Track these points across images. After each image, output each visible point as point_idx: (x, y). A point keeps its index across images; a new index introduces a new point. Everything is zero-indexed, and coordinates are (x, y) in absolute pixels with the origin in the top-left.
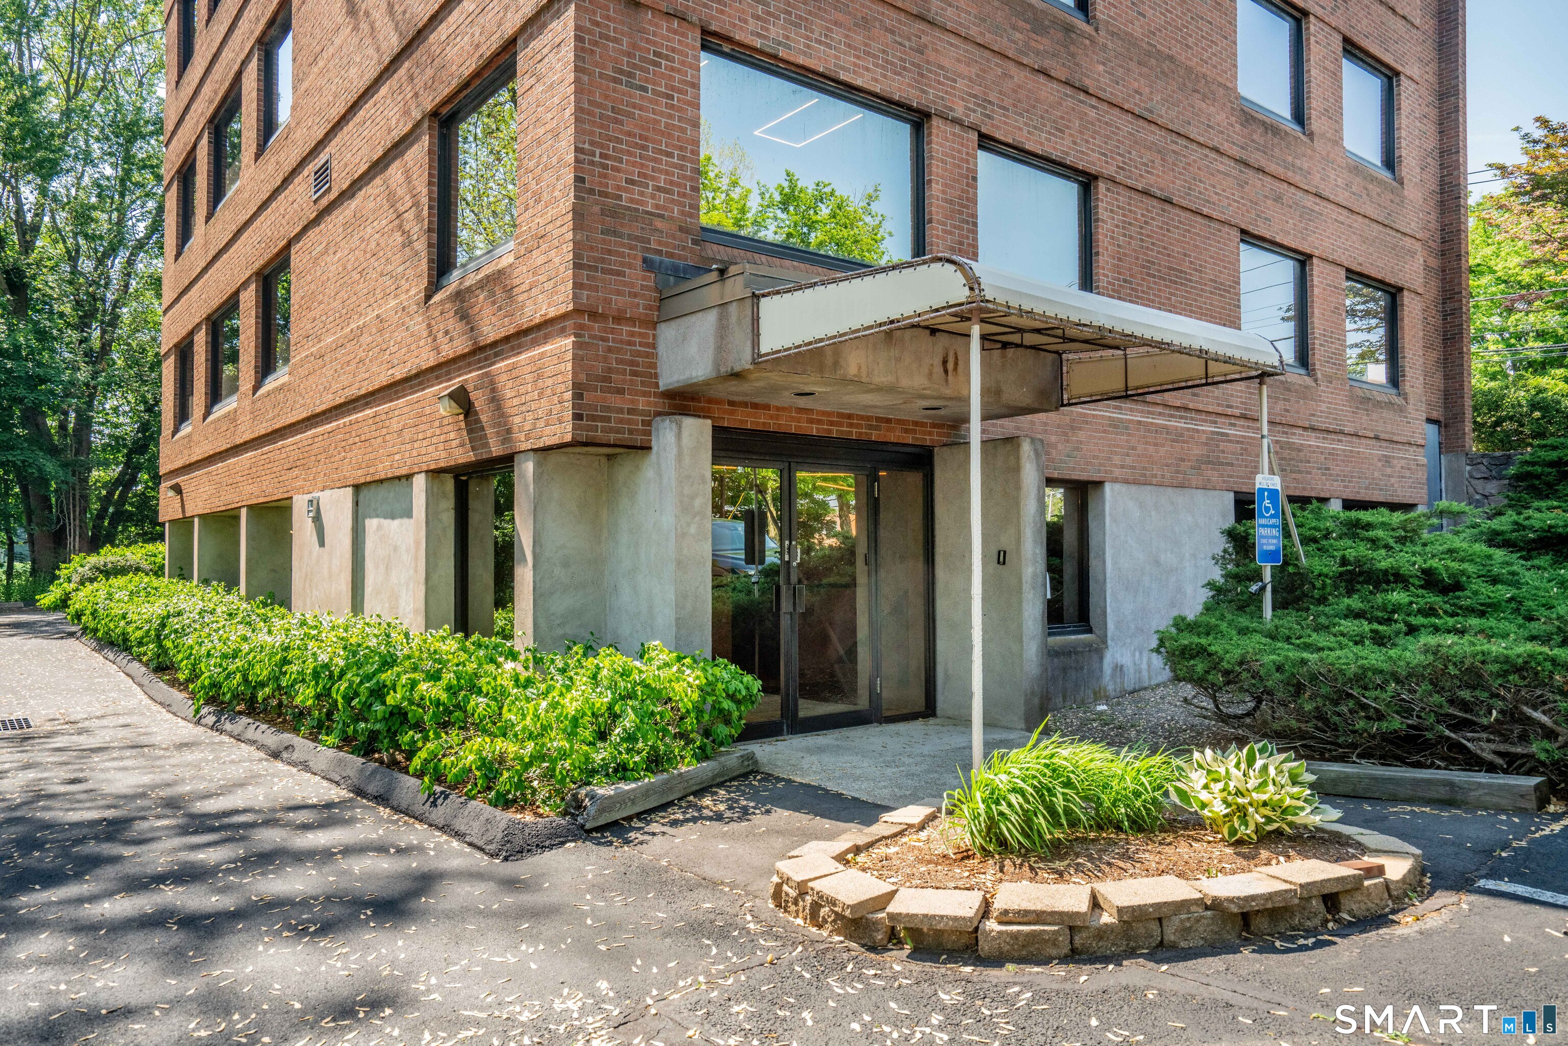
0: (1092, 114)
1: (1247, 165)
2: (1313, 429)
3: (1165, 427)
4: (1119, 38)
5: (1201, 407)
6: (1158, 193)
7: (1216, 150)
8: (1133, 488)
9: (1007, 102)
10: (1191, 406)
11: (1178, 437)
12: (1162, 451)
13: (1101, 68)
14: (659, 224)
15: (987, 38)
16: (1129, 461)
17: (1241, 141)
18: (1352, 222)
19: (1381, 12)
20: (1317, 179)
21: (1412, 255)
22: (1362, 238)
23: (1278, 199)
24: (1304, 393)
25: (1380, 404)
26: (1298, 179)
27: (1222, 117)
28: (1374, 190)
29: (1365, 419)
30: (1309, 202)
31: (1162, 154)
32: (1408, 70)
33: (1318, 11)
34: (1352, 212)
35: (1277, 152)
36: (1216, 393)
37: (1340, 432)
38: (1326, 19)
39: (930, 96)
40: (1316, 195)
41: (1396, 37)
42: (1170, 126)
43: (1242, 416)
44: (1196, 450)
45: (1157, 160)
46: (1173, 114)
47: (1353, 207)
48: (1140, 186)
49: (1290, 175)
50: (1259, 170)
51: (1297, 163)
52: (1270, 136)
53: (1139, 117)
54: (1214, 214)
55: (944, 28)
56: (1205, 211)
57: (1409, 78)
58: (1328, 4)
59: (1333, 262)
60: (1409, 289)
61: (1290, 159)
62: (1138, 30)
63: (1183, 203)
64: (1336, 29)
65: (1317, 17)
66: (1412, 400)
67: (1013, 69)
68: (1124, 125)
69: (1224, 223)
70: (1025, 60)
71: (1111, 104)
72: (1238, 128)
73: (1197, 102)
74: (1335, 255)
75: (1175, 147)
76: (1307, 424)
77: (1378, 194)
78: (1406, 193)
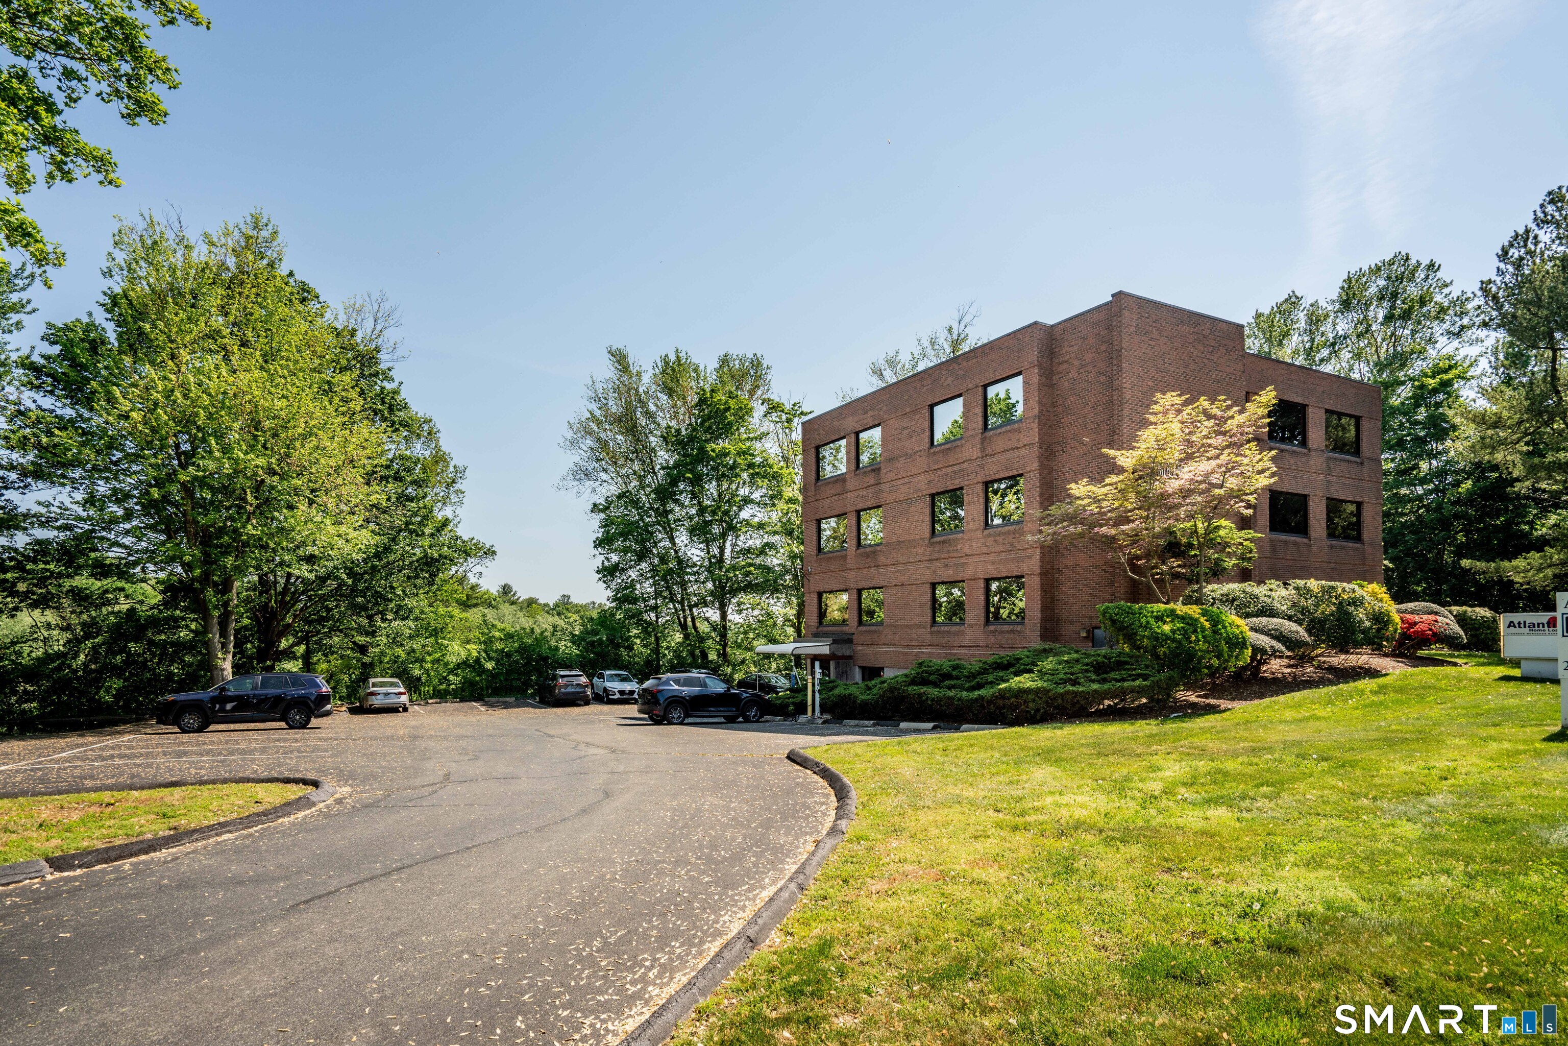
0: (882, 570)
1: (932, 560)
2: (963, 647)
3: (902, 652)
4: (887, 546)
5: (913, 644)
6: (899, 584)
7: (920, 561)
9: (861, 579)
10: (910, 644)
12: (901, 659)
13: (883, 558)
15: (857, 566)
16: (890, 662)
17: (929, 553)
18: (989, 558)
19: (1008, 455)
20: (965, 550)
21: (1030, 557)
22: (993, 563)
23: (946, 566)
24: (957, 633)
25: (1002, 632)
26: (956, 554)
27: (921, 550)
28: (1000, 539)
29: (993, 639)
30: (963, 560)
31: (900, 571)
32: (1028, 469)
33: (967, 483)
34: (988, 554)
35: (945, 549)
36: (919, 639)
37: (978, 646)
38: (971, 483)
39: (847, 586)
40: (966, 556)
41: (1018, 459)
42: (903, 562)
43: (929, 645)
44: (911, 658)
45: (899, 574)
46: (904, 558)
47: (987, 552)
48: (894, 585)
49: (951, 555)
50: (937, 559)
51: (955, 548)
52: (942, 545)
53: (894, 564)
54: (919, 583)
55: (849, 569)
56: (915, 583)
57: (1030, 471)
58: (972, 476)
59: (975, 579)
60: (1028, 574)
61: (951, 549)
62: (894, 540)
63: (908, 583)
64: (977, 483)
65: (966, 486)
66: (1028, 627)
67: (863, 570)
68: (890, 569)
69: (923, 583)
70: (865, 566)
71: (886, 565)
72: (928, 549)
73: (912, 550)
74: (976, 576)
75: (905, 567)
76: (959, 645)
77: (1003, 539)
78: (1025, 530)
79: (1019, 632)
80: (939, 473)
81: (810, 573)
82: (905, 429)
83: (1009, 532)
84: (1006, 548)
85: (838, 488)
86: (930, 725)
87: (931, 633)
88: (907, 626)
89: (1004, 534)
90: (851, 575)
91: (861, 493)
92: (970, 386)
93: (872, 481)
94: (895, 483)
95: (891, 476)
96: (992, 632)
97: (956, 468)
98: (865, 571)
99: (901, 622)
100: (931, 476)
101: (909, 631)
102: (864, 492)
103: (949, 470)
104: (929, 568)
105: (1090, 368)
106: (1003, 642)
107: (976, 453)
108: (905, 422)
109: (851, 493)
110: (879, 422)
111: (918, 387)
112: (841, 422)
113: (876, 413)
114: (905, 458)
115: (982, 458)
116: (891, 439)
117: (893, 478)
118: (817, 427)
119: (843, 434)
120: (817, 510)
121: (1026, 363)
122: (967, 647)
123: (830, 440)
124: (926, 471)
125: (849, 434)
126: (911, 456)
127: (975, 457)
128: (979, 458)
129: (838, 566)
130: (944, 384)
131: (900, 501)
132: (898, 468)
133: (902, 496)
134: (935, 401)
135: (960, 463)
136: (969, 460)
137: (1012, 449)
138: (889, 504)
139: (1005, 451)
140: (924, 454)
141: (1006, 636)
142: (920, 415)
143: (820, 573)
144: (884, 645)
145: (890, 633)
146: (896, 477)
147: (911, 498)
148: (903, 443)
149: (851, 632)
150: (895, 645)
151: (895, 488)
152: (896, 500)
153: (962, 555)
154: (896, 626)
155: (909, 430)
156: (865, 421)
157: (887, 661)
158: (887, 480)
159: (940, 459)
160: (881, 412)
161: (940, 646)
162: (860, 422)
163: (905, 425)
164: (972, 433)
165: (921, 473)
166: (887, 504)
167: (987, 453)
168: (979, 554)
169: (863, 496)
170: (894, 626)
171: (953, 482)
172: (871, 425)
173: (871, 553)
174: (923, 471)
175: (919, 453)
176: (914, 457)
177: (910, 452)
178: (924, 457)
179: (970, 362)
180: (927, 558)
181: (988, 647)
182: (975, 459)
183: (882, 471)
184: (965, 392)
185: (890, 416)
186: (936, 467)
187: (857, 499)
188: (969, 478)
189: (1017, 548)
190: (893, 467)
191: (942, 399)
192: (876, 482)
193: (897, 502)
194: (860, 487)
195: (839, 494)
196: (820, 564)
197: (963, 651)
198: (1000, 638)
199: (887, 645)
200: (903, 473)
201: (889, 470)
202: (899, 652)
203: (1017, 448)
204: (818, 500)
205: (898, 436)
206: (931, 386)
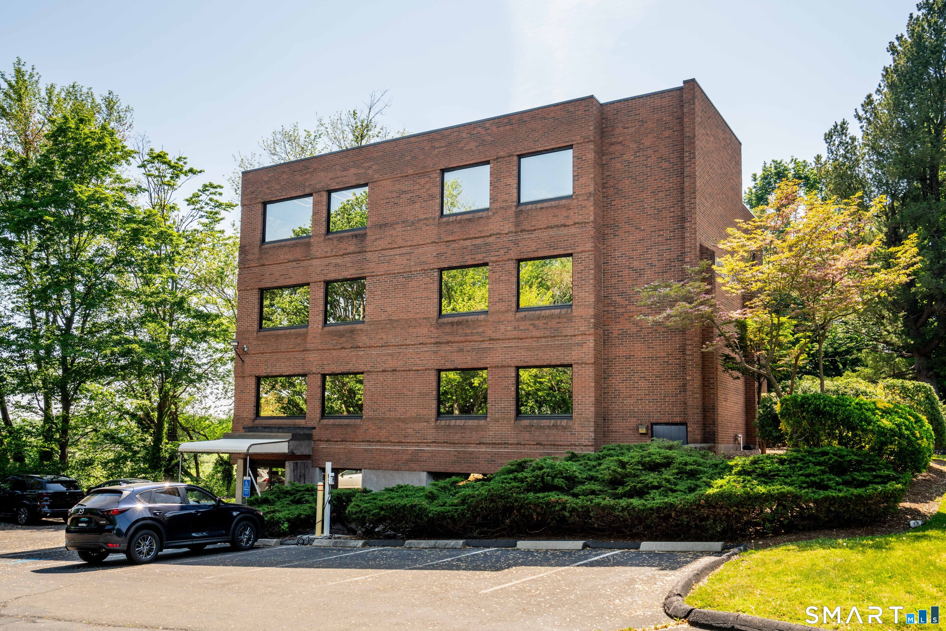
0: (362, 353)
1: (440, 343)
3: (391, 450)
4: (372, 325)
5: (408, 441)
6: (390, 369)
7: (422, 344)
8: (374, 471)
10: (403, 441)
11: (397, 452)
12: (388, 458)
13: (365, 338)
14: (246, 419)
16: (372, 462)
17: (436, 335)
18: (521, 344)
19: (552, 232)
20: (490, 333)
21: (580, 345)
22: (528, 349)
23: (461, 350)
24: (477, 429)
25: (543, 427)
26: (475, 338)
27: (425, 331)
28: (540, 323)
29: (527, 436)
30: (485, 345)
31: (392, 355)
32: (579, 249)
33: (494, 259)
34: (522, 339)
35: (460, 331)
36: (418, 435)
37: (505, 443)
38: (500, 259)
39: (306, 370)
40: (490, 340)
41: (566, 238)
42: (396, 344)
43: (433, 442)
44: (405, 457)
45: (389, 358)
46: (397, 340)
47: (521, 337)
48: (381, 370)
49: (469, 338)
50: (448, 343)
51: (475, 331)
52: (455, 326)
53: (382, 346)
54: (419, 368)
55: (311, 350)
56: (414, 368)
57: (582, 252)
58: (502, 252)
59: (502, 367)
60: (577, 363)
61: (469, 331)
62: (383, 317)
63: (402, 369)
64: (508, 260)
65: (493, 262)
66: (577, 422)
67: (333, 351)
68: (374, 352)
69: (426, 370)
70: (336, 347)
71: (369, 347)
72: (435, 331)
73: (411, 330)
74: (504, 363)
75: (400, 351)
76: (478, 442)
77: (544, 324)
78: (574, 314)
79: (565, 428)
80: (454, 245)
81: (246, 353)
82: (405, 192)
83: (552, 316)
84: (548, 333)
85: (298, 253)
86: (578, 544)
87: (437, 428)
88: (399, 420)
89: (544, 317)
90: (312, 357)
91: (334, 261)
92: (501, 154)
93: (352, 248)
94: (386, 253)
95: (382, 244)
96: (526, 427)
97: (478, 241)
98: (335, 353)
99: (393, 415)
100: (442, 248)
101: (402, 425)
102: (339, 261)
103: (468, 242)
104: (435, 352)
105: (649, 152)
106: (543, 439)
107: (508, 227)
108: (406, 186)
109: (318, 260)
110: (367, 182)
111: (427, 148)
112: (306, 177)
113: (363, 171)
114: (403, 225)
115: (516, 232)
116: (382, 202)
117: (385, 247)
118: (267, 179)
119: (307, 191)
120: (263, 277)
121: (579, 137)
122: (489, 444)
123: (289, 196)
124: (435, 242)
125: (316, 192)
126: (413, 223)
127: (506, 232)
128: (512, 232)
129: (292, 346)
130: (464, 149)
131: (395, 274)
132: (391, 236)
133: (398, 267)
134: (450, 166)
135: (484, 237)
136: (497, 234)
137: (557, 226)
138: (377, 276)
139: (548, 228)
140: (428, 223)
141: (547, 431)
142: (428, 179)
143: (263, 353)
144: (362, 441)
145: (373, 428)
146: (390, 246)
147: (411, 272)
148: (401, 209)
149: (310, 426)
150: (380, 441)
151: (387, 258)
152: (388, 272)
153: (485, 339)
154: (382, 419)
155: (412, 195)
156: (344, 179)
157: (367, 462)
158: (376, 249)
159: (455, 230)
160: (370, 172)
161: (450, 443)
162: (336, 180)
163: (406, 188)
164: (504, 204)
165: (427, 244)
166: (374, 276)
167: (523, 228)
168: (509, 339)
169: (337, 265)
170: (379, 419)
171: (473, 256)
172: (354, 184)
173: (347, 331)
174: (430, 241)
175: (425, 222)
176: (417, 225)
177: (412, 219)
178: (428, 227)
179: (501, 129)
180: (433, 340)
181: (520, 444)
182: (506, 234)
183: (368, 238)
184: (494, 160)
185: (386, 176)
186: (450, 238)
187: (327, 268)
188: (497, 253)
189: (564, 334)
190: (386, 233)
191: (461, 164)
192: (359, 250)
193: (389, 274)
194: (334, 253)
195: (299, 260)
196: (264, 342)
197: (483, 449)
198: (537, 433)
199: (368, 441)
200: (400, 242)
201: (378, 237)
202: (386, 451)
203: (565, 226)
204: (264, 265)
205: (393, 200)
206: (445, 149)
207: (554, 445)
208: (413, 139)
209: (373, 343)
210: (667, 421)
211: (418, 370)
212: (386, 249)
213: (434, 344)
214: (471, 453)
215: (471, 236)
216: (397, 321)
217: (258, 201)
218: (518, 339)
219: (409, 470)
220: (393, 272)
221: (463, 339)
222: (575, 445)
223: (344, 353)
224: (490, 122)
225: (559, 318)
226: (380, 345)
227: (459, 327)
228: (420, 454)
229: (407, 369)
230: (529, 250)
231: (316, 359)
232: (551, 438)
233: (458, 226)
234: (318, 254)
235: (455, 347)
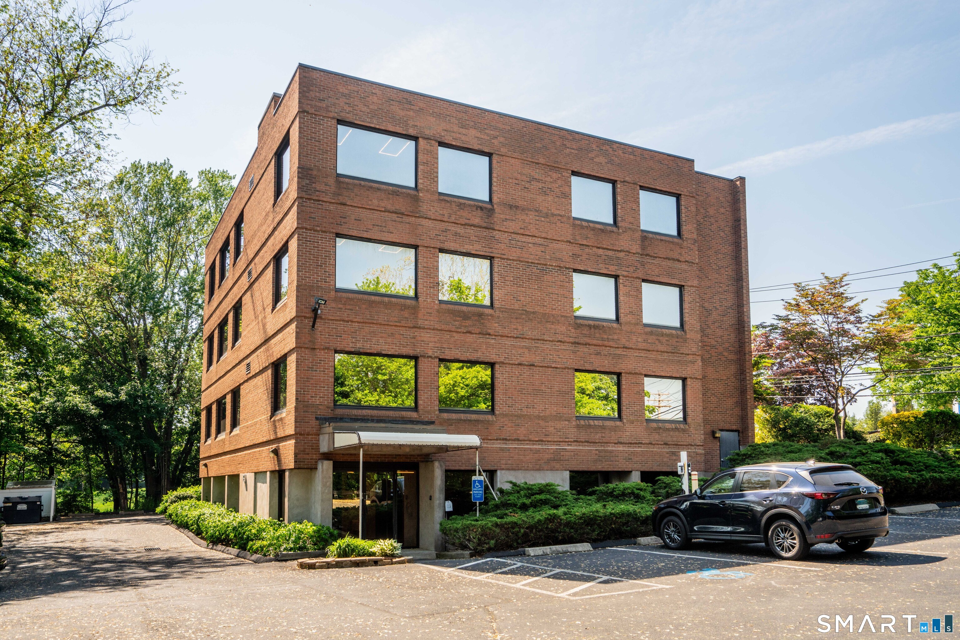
0: (493, 341)
1: (578, 343)
2: (621, 443)
3: (531, 449)
4: (505, 312)
5: (550, 439)
6: (527, 363)
7: (561, 341)
8: (512, 472)
9: (451, 346)
10: (544, 439)
11: (538, 451)
12: (528, 457)
13: (497, 325)
14: (320, 407)
15: (443, 327)
16: (509, 462)
17: (575, 335)
18: (649, 355)
19: (670, 263)
20: (623, 341)
21: (693, 362)
23: (598, 354)
24: (615, 429)
26: (611, 344)
27: (563, 329)
28: (664, 339)
29: (657, 437)
30: (619, 352)
31: (529, 349)
33: (625, 273)
34: (649, 351)
35: (597, 335)
36: (559, 433)
37: (639, 443)
38: (630, 275)
39: (418, 351)
40: (623, 348)
41: (680, 271)
42: (533, 337)
43: (575, 441)
44: (547, 456)
45: (526, 351)
46: (535, 333)
47: (649, 349)
48: (517, 363)
49: (606, 343)
50: (586, 344)
51: (610, 337)
52: (593, 330)
53: (517, 338)
54: (559, 366)
55: (424, 328)
56: (553, 365)
57: (691, 286)
58: (631, 269)
59: (636, 374)
60: (691, 378)
61: (605, 337)
62: (516, 306)
63: (541, 365)
64: (637, 278)
65: (623, 276)
66: (692, 426)
67: (455, 334)
68: (509, 342)
69: (565, 368)
70: (460, 330)
71: (502, 336)
72: (573, 330)
73: (549, 326)
74: (637, 371)
75: (536, 345)
76: (616, 441)
77: (667, 340)
78: (688, 337)
79: (684, 431)
80: (587, 250)
82: (538, 181)
84: (669, 349)
85: (400, 205)
87: (578, 427)
88: (539, 417)
90: (425, 336)
91: (453, 228)
92: (627, 179)
93: (477, 221)
94: (518, 237)
95: (513, 226)
96: (655, 429)
97: (610, 253)
98: (457, 336)
100: (577, 250)
101: (542, 423)
102: (460, 230)
103: (600, 252)
104: (574, 352)
106: (669, 439)
107: (636, 248)
108: (537, 173)
109: (430, 222)
110: (492, 151)
111: (558, 144)
112: (408, 113)
113: (486, 137)
114: (537, 214)
115: (641, 255)
116: (511, 181)
117: (516, 231)
118: (347, 92)
119: (412, 132)
120: (343, 220)
121: (686, 190)
122: (626, 443)
123: (383, 128)
124: (570, 242)
125: (424, 138)
126: (547, 216)
127: (634, 252)
128: (638, 253)
129: (396, 319)
130: (595, 160)
131: (528, 262)
132: (524, 221)
133: (532, 257)
134: (582, 171)
135: (615, 250)
136: (627, 251)
137: (673, 259)
138: (507, 259)
139: (666, 258)
140: (563, 220)
141: (671, 433)
142: (560, 175)
143: (348, 321)
144: (497, 440)
145: (510, 425)
146: (522, 231)
147: (546, 265)
148: (532, 196)
149: (426, 420)
150: (518, 440)
151: (519, 244)
152: (522, 259)
153: (620, 346)
154: (519, 416)
155: (543, 185)
156: (463, 138)
157: (503, 462)
158: (506, 230)
159: (589, 236)
160: (495, 142)
161: (591, 443)
162: (453, 134)
163: (536, 176)
164: (631, 226)
165: (562, 241)
166: (504, 259)
167: (648, 252)
168: (639, 349)
169: (456, 234)
170: (515, 416)
171: (607, 266)
172: (476, 147)
173: (474, 314)
174: (565, 240)
175: (559, 218)
176: (552, 219)
177: (545, 211)
178: (562, 224)
179: (626, 155)
180: (571, 340)
181: (651, 444)
182: (634, 253)
183: (496, 215)
184: (621, 182)
185: (515, 155)
186: (585, 242)
187: (445, 234)
188: (627, 269)
189: (681, 352)
190: (517, 217)
191: (592, 174)
192: (485, 225)
193: (522, 261)
194: (453, 219)
195: (403, 214)
196: (348, 307)
197: (621, 448)
198: (664, 435)
199: (504, 439)
200: (532, 230)
201: (508, 217)
202: (525, 450)
203: (678, 261)
204: (344, 204)
205: (523, 183)
206: (576, 152)
207: (677, 445)
208: (544, 128)
209: (506, 332)
210: (728, 428)
211: (556, 368)
212: (518, 234)
213: (572, 343)
214: (611, 452)
215: (605, 246)
216: (534, 313)
217: (332, 115)
218: (646, 350)
219: (551, 470)
220: (527, 260)
221: (600, 342)
222: (691, 445)
223: (470, 338)
224: (617, 145)
225: (677, 338)
226: (515, 336)
227: (597, 331)
228: (562, 453)
229: (546, 365)
230: (653, 274)
231: (432, 339)
232: (675, 439)
233: (592, 232)
234: (431, 214)
235: (592, 349)
